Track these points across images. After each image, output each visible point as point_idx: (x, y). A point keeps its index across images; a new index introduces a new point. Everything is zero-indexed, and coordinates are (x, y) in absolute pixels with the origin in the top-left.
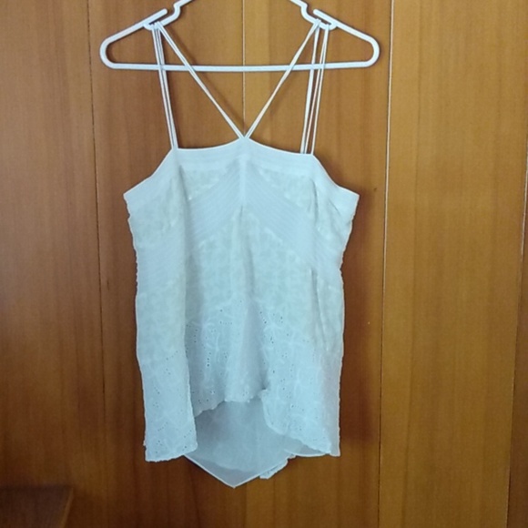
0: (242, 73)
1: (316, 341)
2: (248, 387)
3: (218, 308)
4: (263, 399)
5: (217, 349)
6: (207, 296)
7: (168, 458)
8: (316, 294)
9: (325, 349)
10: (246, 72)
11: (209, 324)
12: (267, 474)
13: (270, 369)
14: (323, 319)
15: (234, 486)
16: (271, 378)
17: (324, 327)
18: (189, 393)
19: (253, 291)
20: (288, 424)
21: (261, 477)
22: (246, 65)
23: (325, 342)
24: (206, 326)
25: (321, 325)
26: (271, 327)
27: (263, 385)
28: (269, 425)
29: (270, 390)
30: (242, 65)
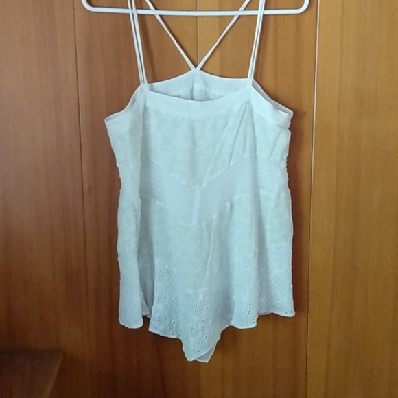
0: (197, 17)
10: (200, 16)
22: (199, 11)
30: (196, 10)
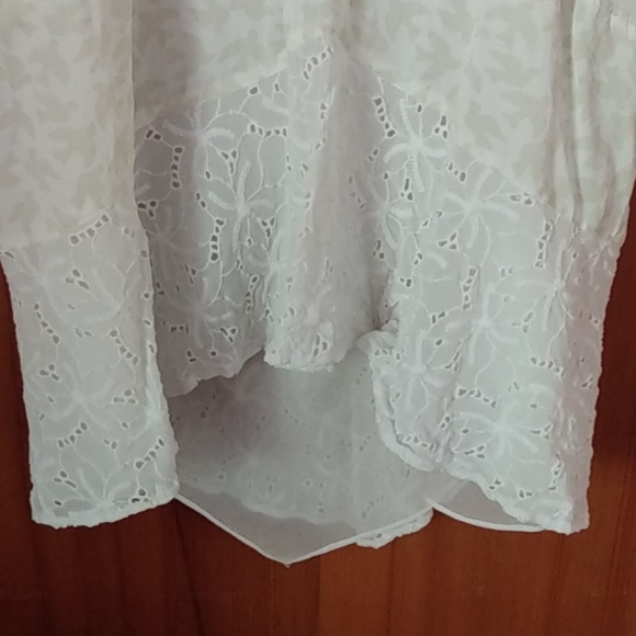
1: (552, 201)
2: (328, 328)
3: (246, 81)
4: (374, 360)
5: (242, 209)
6: (208, 39)
7: (91, 520)
8: (566, 42)
9: (577, 224)
11: (214, 132)
12: (377, 536)
13: (397, 274)
14: (582, 129)
15: (287, 562)
16: (400, 297)
17: (583, 155)
18: (150, 341)
19: (356, 30)
20: (443, 442)
21: (359, 544)
23: (579, 199)
24: (208, 136)
25: (571, 147)
26: (408, 149)
27: (376, 317)
28: (389, 441)
29: (394, 332)
